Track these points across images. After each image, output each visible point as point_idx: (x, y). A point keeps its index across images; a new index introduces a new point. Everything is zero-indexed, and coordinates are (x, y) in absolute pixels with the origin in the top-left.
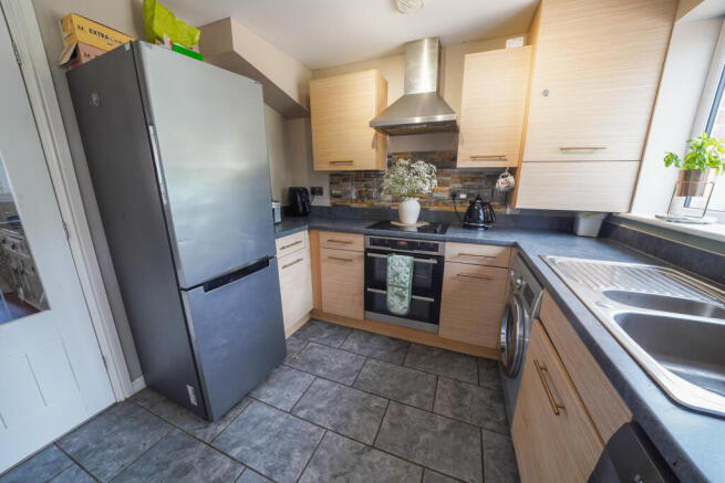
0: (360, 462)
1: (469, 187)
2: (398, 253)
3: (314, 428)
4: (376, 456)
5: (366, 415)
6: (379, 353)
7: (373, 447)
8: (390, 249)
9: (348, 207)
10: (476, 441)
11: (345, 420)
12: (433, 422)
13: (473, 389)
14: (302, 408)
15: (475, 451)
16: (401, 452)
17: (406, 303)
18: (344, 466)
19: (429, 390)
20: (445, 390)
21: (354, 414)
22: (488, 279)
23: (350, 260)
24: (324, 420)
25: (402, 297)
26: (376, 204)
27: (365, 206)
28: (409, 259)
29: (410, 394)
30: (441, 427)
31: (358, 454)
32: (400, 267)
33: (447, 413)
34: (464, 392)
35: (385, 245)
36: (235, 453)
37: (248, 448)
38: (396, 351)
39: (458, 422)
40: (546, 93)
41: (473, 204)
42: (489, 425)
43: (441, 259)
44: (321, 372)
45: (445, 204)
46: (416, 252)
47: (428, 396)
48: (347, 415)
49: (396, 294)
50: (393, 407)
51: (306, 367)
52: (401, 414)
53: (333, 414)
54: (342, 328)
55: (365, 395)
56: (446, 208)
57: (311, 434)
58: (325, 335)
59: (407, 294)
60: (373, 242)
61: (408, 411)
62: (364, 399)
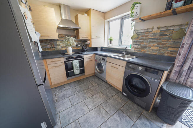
0: (94, 99)
1: (80, 44)
2: (75, 60)
3: (81, 103)
4: (95, 96)
5: (86, 94)
6: (76, 85)
7: (93, 96)
8: (71, 60)
9: (45, 51)
10: (102, 85)
11: (84, 97)
12: (96, 87)
13: (95, 80)
14: (74, 103)
15: (103, 86)
16: (96, 93)
17: (79, 71)
18: (92, 101)
19: (90, 84)
20: (92, 83)
21: (84, 95)
22: (92, 60)
23: (60, 66)
24: (81, 100)
25: (78, 70)
26: (56, 49)
27: (52, 50)
28: (78, 61)
29: (89, 86)
30: (97, 87)
31: (92, 98)
32: (76, 63)
33: (96, 85)
34: (95, 81)
35: (70, 59)
36: (71, 121)
37: (73, 118)
38: (78, 83)
39: (98, 85)
40: (93, 27)
41: (83, 47)
42: (101, 82)
43: (83, 59)
44: (68, 96)
45: (75, 48)
46: (78, 59)
47: (91, 85)
48: (83, 96)
49: (76, 70)
50: (89, 90)
51: (63, 98)
52: (91, 89)
53: (81, 98)
54: (60, 86)
55: (82, 92)
56: (75, 49)
57: (82, 104)
58: (58, 90)
59: (79, 69)
60: (66, 59)
61: (91, 88)
62: (83, 92)
